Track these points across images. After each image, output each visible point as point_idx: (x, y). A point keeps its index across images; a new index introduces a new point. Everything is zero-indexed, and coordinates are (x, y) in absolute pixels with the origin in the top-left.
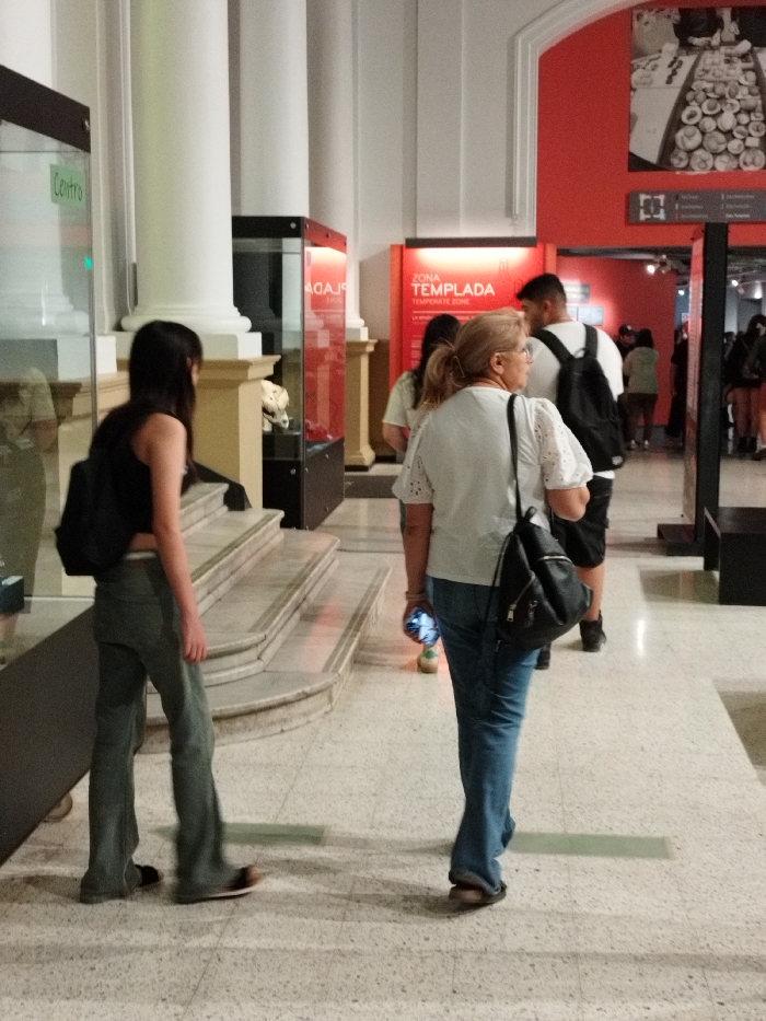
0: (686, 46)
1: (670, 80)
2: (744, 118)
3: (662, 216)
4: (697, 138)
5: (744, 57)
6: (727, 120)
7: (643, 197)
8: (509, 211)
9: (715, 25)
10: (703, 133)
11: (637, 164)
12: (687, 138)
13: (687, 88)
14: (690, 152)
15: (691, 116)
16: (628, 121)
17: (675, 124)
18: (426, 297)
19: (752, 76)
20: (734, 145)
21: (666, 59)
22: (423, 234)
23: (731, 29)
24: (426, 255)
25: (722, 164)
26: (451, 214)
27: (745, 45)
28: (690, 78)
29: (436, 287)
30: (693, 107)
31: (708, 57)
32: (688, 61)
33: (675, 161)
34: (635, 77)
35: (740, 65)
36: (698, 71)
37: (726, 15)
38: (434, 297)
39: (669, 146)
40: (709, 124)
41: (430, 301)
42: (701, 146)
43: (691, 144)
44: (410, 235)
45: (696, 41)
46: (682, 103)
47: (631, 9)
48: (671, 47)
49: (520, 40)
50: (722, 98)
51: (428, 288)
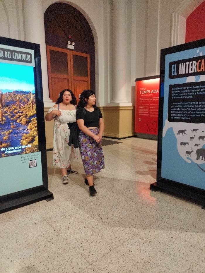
18: (143, 94)
29: (145, 91)
38: (145, 94)
51: (143, 92)
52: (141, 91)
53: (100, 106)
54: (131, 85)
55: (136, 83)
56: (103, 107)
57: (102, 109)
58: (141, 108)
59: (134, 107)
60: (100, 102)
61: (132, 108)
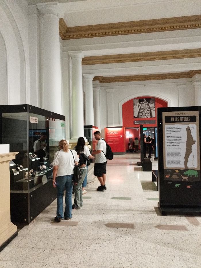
0: (140, 103)
1: (138, 107)
2: (148, 111)
3: (138, 123)
4: (142, 114)
5: (147, 104)
6: (146, 112)
7: (136, 121)
8: (119, 123)
9: (143, 101)
10: (143, 113)
11: (135, 117)
12: (141, 114)
13: (140, 108)
14: (141, 116)
15: (141, 111)
16: (133, 112)
17: (139, 112)
19: (148, 106)
20: (146, 115)
21: (138, 105)
22: (108, 126)
23: (145, 101)
24: (109, 129)
25: (145, 117)
26: (112, 124)
27: (147, 103)
28: (141, 107)
30: (141, 110)
31: (143, 104)
32: (140, 105)
33: (139, 117)
34: (134, 107)
35: (147, 105)
36: (142, 106)
37: (145, 99)
38: (110, 134)
39: (138, 115)
40: (143, 112)
42: (142, 115)
43: (141, 115)
44: (107, 127)
45: (141, 102)
46: (140, 110)
47: (133, 99)
48: (138, 103)
49: (120, 103)
50: (145, 109)
52: (108, 132)
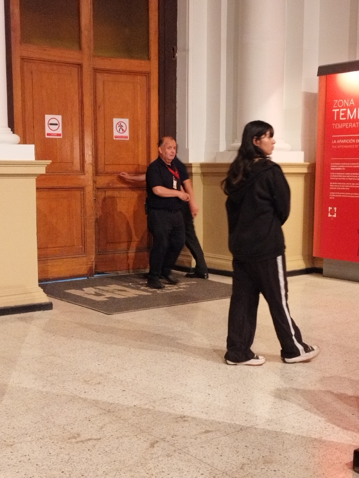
18: (343, 121)
29: (352, 113)
38: (349, 121)
41: (346, 125)
51: (346, 112)
52: (336, 110)
53: (190, 162)
54: (304, 88)
55: (320, 83)
56: (203, 166)
57: (199, 171)
58: (339, 171)
59: (312, 167)
60: (190, 147)
61: (305, 170)
